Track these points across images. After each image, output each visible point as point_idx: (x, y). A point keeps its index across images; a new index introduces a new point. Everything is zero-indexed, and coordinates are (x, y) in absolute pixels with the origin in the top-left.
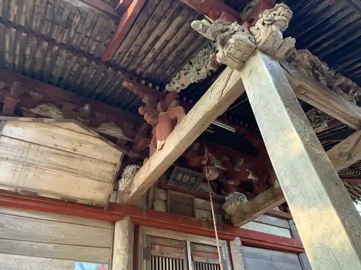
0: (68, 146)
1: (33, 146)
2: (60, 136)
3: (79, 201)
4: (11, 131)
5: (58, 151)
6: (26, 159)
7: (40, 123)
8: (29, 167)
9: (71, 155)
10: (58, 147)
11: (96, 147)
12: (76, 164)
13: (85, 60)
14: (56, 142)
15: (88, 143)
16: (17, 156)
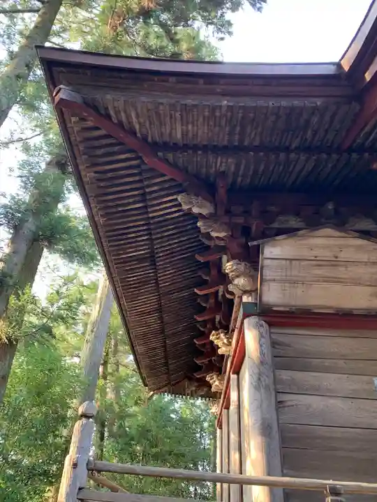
0: (327, 254)
1: (294, 262)
2: (317, 246)
3: (355, 312)
4: (271, 252)
5: (319, 262)
6: (286, 276)
7: (296, 238)
8: (296, 285)
9: (334, 263)
10: (317, 259)
11: (359, 248)
12: (341, 272)
13: (324, 156)
14: (315, 253)
15: (348, 246)
16: (282, 276)
